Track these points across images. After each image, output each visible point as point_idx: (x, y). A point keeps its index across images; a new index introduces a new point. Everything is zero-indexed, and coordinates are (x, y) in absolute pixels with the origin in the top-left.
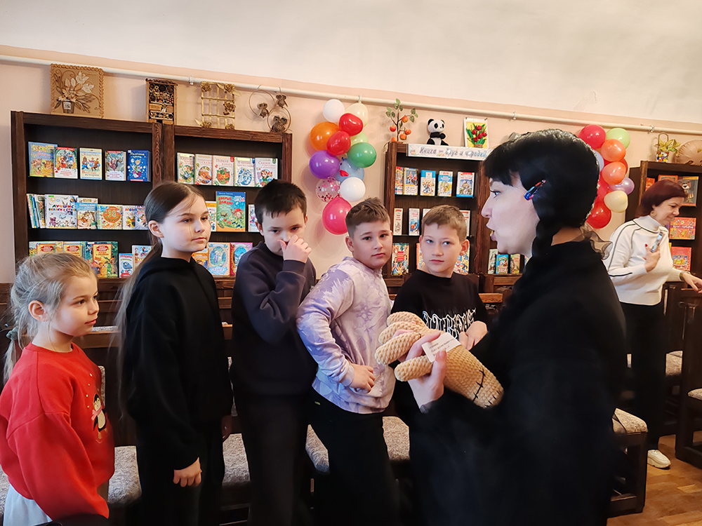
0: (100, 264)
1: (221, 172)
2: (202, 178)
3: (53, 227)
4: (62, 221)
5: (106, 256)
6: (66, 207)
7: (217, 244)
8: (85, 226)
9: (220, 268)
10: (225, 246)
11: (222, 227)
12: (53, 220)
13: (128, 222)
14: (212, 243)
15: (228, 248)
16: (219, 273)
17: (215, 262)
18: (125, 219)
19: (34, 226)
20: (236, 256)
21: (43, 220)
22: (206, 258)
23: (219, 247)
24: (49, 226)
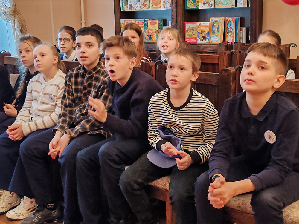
0: (152, 33)
3: (131, 10)
4: (135, 6)
5: (155, 28)
7: (215, 19)
8: (145, 9)
9: (216, 37)
10: (220, 20)
11: (218, 5)
12: (131, 6)
13: (164, 5)
14: (213, 18)
15: (221, 22)
16: (215, 41)
17: (214, 33)
18: (162, 3)
19: (122, 10)
20: (228, 28)
21: (127, 6)
22: (208, 29)
23: (216, 21)
24: (129, 10)
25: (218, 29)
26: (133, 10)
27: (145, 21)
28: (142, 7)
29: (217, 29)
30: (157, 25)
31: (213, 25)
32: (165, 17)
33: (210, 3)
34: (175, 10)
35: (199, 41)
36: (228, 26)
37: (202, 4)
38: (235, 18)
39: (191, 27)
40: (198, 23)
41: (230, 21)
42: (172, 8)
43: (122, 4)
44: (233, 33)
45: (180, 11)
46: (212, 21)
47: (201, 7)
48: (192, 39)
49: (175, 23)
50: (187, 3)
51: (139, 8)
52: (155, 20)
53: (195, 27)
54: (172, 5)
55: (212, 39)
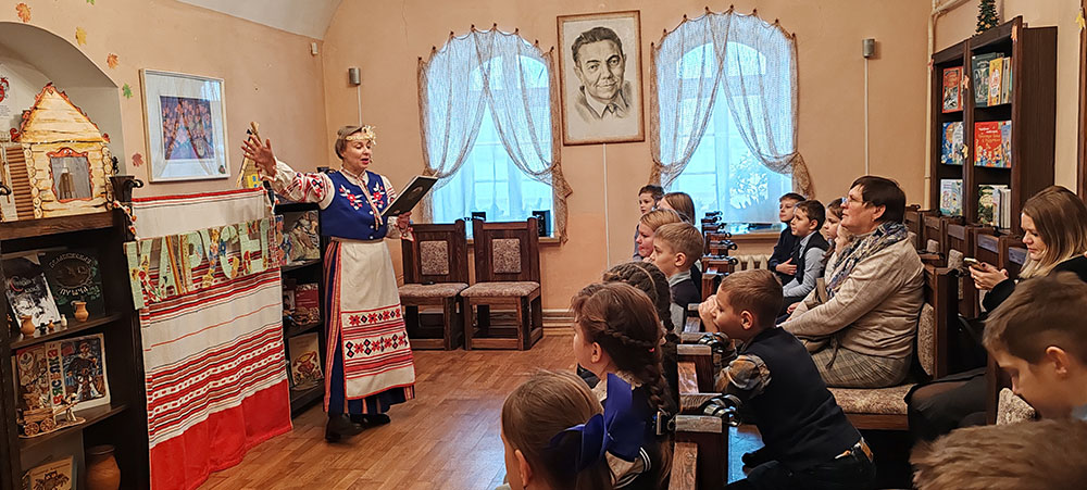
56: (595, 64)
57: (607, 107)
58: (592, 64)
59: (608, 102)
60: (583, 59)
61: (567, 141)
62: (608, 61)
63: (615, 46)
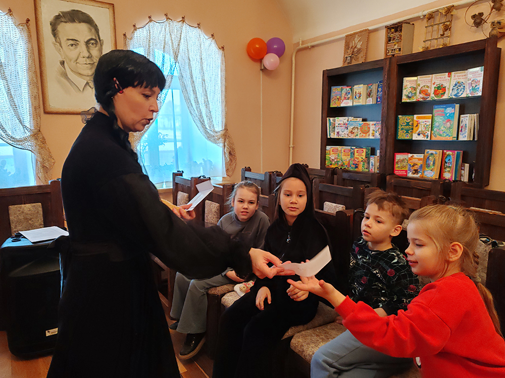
0: (358, 162)
1: (438, 88)
2: (422, 95)
3: (337, 137)
4: (342, 133)
5: (362, 157)
6: (344, 124)
7: (431, 151)
8: (352, 136)
9: (430, 171)
10: (437, 153)
11: (435, 136)
12: (338, 133)
13: (373, 134)
14: (429, 150)
15: (438, 155)
16: (429, 176)
17: (428, 166)
18: (371, 132)
19: (329, 137)
20: (446, 163)
21: (334, 133)
22: (421, 162)
23: (432, 154)
24: (336, 137)
25: (434, 163)
26: (340, 137)
27: (351, 148)
28: (350, 134)
29: (432, 163)
30: (364, 154)
31: (428, 158)
32: (373, 146)
33: (426, 134)
34: (384, 139)
35: (410, 175)
36: (447, 161)
37: (416, 134)
38: (456, 152)
39: (402, 158)
40: (410, 155)
41: (449, 155)
42: (381, 137)
43: (330, 131)
44: (451, 169)
45: (391, 140)
46: (427, 153)
47: (415, 137)
48: (402, 172)
49: (383, 153)
50: (399, 133)
51: (347, 136)
52: (362, 148)
53: (407, 158)
54: (381, 134)
55: (426, 173)
56: (75, 43)
57: (87, 83)
58: (72, 42)
59: (88, 78)
60: (63, 37)
61: (49, 110)
62: (87, 43)
63: (93, 30)
